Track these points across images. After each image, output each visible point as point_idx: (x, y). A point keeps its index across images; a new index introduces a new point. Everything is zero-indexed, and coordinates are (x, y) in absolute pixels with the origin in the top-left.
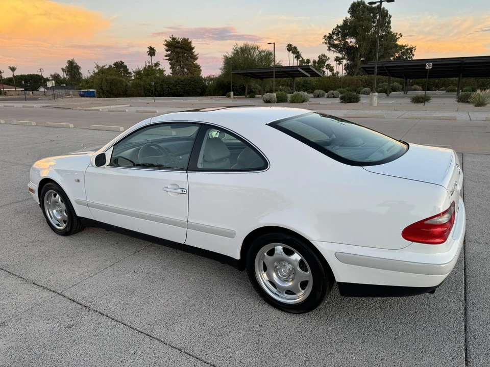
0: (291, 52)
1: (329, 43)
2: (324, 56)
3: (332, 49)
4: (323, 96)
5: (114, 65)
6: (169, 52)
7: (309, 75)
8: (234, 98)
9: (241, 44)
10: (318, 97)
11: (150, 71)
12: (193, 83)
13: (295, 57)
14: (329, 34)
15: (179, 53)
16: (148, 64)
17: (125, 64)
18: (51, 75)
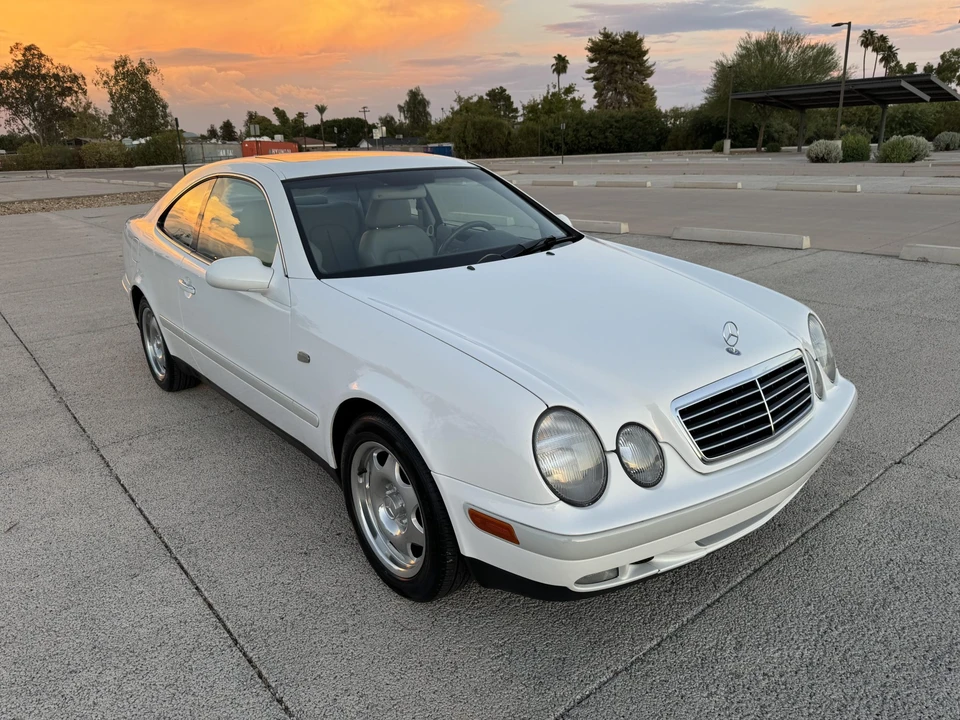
0: (870, 48)
2: (957, 53)
5: (487, 95)
6: (595, 64)
7: (927, 98)
8: (731, 153)
9: (758, 35)
10: (947, 148)
11: (556, 104)
13: (881, 61)
15: (615, 65)
16: (552, 90)
17: (507, 93)
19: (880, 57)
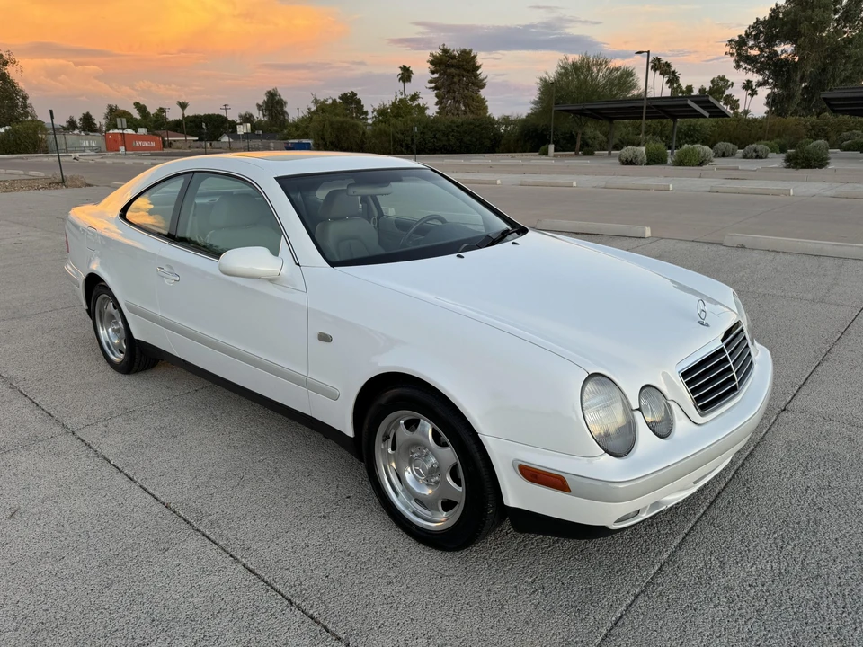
0: (658, 72)
1: (739, 54)
2: (722, 79)
3: (744, 65)
4: (732, 155)
5: (340, 98)
6: (436, 76)
7: (707, 114)
8: (555, 156)
9: (574, 57)
10: (723, 155)
11: (403, 109)
12: (477, 129)
13: (667, 82)
14: (740, 36)
15: (453, 76)
16: (399, 97)
17: (358, 97)
18: (240, 116)
19: (666, 79)
